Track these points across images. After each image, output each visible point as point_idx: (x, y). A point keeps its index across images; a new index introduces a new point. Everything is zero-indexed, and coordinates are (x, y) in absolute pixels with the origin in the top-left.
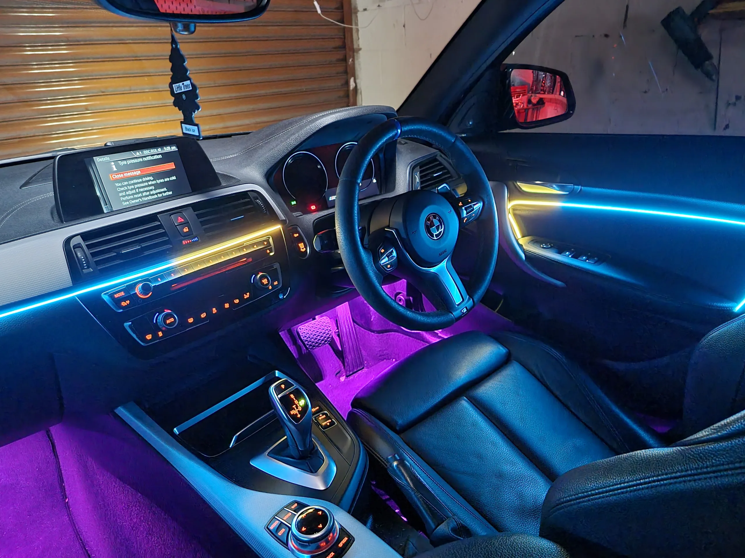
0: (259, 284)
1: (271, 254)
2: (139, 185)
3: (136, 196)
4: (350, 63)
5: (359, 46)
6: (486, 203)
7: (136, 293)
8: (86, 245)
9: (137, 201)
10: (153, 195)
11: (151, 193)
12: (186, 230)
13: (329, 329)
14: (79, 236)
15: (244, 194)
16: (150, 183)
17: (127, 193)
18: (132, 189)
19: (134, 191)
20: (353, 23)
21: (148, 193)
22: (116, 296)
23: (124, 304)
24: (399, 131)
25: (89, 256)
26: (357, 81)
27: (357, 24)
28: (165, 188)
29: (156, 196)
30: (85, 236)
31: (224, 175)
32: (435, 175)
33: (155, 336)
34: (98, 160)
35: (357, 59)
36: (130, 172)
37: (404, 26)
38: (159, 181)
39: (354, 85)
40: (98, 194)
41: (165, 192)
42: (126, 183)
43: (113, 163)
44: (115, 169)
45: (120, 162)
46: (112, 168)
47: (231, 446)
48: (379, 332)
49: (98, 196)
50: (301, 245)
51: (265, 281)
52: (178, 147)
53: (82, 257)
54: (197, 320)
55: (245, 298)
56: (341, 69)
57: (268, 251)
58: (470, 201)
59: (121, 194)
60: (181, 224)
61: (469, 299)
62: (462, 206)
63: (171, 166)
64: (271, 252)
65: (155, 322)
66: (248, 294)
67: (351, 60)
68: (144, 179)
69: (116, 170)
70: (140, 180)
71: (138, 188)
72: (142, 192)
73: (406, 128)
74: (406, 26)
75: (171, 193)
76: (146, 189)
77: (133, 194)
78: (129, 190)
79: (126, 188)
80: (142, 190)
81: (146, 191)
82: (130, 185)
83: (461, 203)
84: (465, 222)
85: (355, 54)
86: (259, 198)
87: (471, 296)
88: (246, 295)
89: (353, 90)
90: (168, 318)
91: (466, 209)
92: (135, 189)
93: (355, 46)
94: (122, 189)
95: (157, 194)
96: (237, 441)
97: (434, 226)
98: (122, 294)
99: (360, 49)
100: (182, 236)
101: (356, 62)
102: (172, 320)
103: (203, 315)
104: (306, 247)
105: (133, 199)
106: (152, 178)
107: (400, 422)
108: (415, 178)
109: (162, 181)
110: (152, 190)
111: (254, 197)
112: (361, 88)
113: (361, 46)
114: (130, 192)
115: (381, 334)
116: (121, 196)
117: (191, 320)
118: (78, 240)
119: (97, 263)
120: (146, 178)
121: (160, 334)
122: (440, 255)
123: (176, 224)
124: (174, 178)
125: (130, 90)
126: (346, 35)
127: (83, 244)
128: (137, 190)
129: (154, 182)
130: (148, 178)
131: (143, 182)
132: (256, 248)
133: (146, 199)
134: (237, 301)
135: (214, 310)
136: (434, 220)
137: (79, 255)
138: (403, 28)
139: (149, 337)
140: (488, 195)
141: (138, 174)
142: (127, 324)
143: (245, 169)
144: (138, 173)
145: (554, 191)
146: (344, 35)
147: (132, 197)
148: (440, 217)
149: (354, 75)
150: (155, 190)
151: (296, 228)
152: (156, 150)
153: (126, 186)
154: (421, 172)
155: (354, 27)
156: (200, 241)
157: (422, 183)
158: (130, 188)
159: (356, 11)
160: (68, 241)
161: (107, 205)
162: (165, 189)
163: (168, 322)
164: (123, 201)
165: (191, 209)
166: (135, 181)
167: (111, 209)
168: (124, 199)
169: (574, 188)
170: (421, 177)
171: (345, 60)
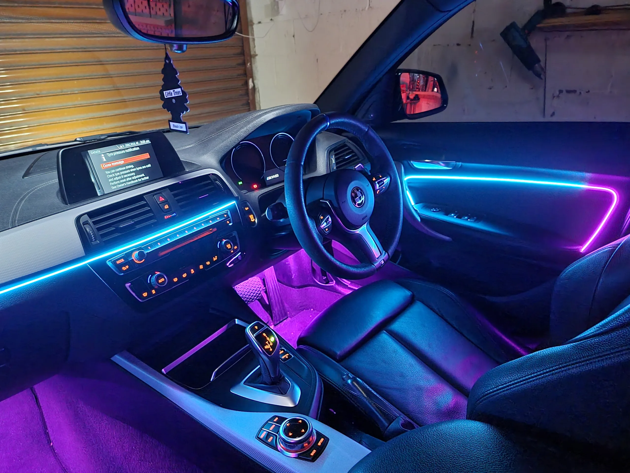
0: (225, 248)
1: (230, 224)
2: (123, 172)
3: (121, 181)
4: (248, 67)
5: (255, 52)
6: (393, 178)
7: (133, 259)
8: (93, 222)
9: (123, 185)
10: (134, 180)
11: (133, 178)
12: (166, 207)
13: (260, 286)
14: (86, 215)
15: (206, 177)
16: (132, 170)
17: (115, 179)
18: (118, 176)
19: (120, 178)
20: (250, 34)
21: (130, 179)
22: (118, 262)
23: (124, 268)
24: (328, 124)
25: (95, 231)
26: (255, 82)
27: (253, 35)
28: (143, 174)
29: (137, 181)
30: (91, 214)
31: (187, 162)
32: (346, 157)
33: (150, 294)
34: (92, 152)
35: (254, 63)
36: (115, 162)
37: (294, 36)
38: (138, 169)
39: (252, 84)
40: (93, 180)
41: (143, 177)
42: (113, 171)
43: (103, 155)
44: (105, 160)
45: (108, 154)
46: (103, 159)
47: (211, 380)
48: (299, 287)
49: (93, 182)
50: (251, 217)
51: (229, 246)
52: (151, 141)
53: (91, 232)
54: (181, 279)
55: (214, 260)
56: (241, 72)
57: (228, 222)
58: (381, 176)
59: (110, 180)
60: (163, 202)
61: (385, 254)
62: (375, 181)
63: (147, 156)
64: (230, 223)
65: (149, 282)
66: (216, 257)
67: (249, 64)
68: (127, 167)
69: (106, 160)
70: (124, 168)
71: (123, 175)
72: (126, 178)
73: (333, 122)
74: (295, 36)
75: (148, 178)
76: (129, 175)
77: (119, 180)
78: (116, 176)
79: (114, 175)
80: (125, 176)
81: (129, 177)
82: (116, 172)
83: (374, 178)
84: (378, 193)
85: (252, 59)
86: (218, 180)
87: (386, 251)
88: (215, 257)
89: (252, 88)
90: (160, 278)
91: (378, 183)
92: (120, 175)
93: (252, 53)
94: (111, 176)
95: (137, 179)
96: (216, 376)
97: (358, 197)
98: (122, 260)
99: (256, 55)
100: (164, 212)
101: (254, 66)
102: (163, 280)
103: (185, 275)
104: (255, 218)
105: (119, 184)
106: (132, 166)
107: (338, 353)
108: (332, 160)
109: (140, 168)
110: (133, 176)
111: (214, 179)
112: (258, 88)
113: (257, 53)
114: (117, 178)
115: (301, 289)
116: (110, 182)
117: (176, 280)
118: (86, 217)
119: (103, 236)
120: (128, 166)
121: (154, 292)
122: (363, 219)
123: (159, 203)
124: (149, 166)
125: (62, 92)
126: (244, 44)
127: (90, 221)
128: (122, 176)
129: (134, 170)
130: (130, 167)
131: (126, 170)
132: (219, 220)
133: (129, 183)
134: (208, 263)
135: (192, 271)
136: (357, 192)
137: (88, 230)
138: (293, 37)
139: (145, 295)
140: (394, 172)
141: (122, 163)
142: (127, 285)
143: (203, 156)
144: (122, 162)
145: (441, 167)
146: (243, 44)
147: (118, 182)
148: (361, 190)
149: (252, 77)
150: (135, 175)
151: (246, 203)
152: (134, 143)
153: (114, 173)
154: (335, 155)
155: (250, 37)
156: (177, 216)
157: (337, 163)
158: (117, 174)
159: (252, 24)
160: (78, 219)
161: (100, 189)
162: (143, 175)
163: (160, 281)
164: (112, 185)
165: (168, 191)
166: (120, 169)
167: (103, 192)
168: (113, 184)
169: (456, 164)
170: (336, 159)
171: (244, 64)
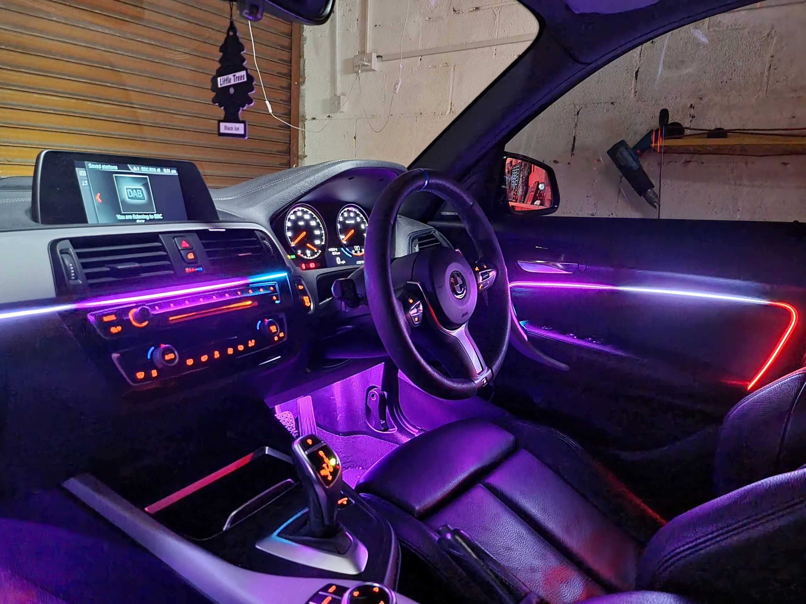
0: (267, 330)
5: (304, 153)
6: (500, 272)
8: (77, 253)
13: (292, 425)
14: (68, 241)
22: (106, 319)
23: (114, 330)
25: (79, 267)
30: (76, 242)
31: (224, 212)
47: (224, 529)
48: (345, 434)
50: (306, 299)
51: (273, 329)
53: (71, 265)
54: (197, 362)
58: (485, 267)
61: (488, 370)
65: (149, 357)
67: (294, 166)
74: (356, 138)
83: (477, 268)
85: (299, 160)
87: (490, 367)
90: (167, 353)
91: (482, 275)
93: (300, 153)
96: (232, 522)
97: (458, 284)
98: (113, 318)
99: (305, 156)
100: (185, 262)
102: (172, 356)
103: (204, 358)
104: (310, 302)
108: (414, 249)
111: (261, 237)
115: (347, 437)
117: (190, 362)
118: (68, 244)
119: (89, 276)
122: (463, 315)
123: (180, 248)
126: (292, 141)
127: (71, 250)
135: (217, 354)
136: (458, 278)
137: (67, 262)
138: (354, 139)
140: (501, 264)
142: (115, 356)
143: (248, 209)
146: (290, 141)
148: (462, 276)
152: (155, 169)
154: (420, 245)
156: (204, 271)
159: (304, 119)
160: (53, 245)
165: (195, 236)
169: (578, 267)
171: (288, 165)
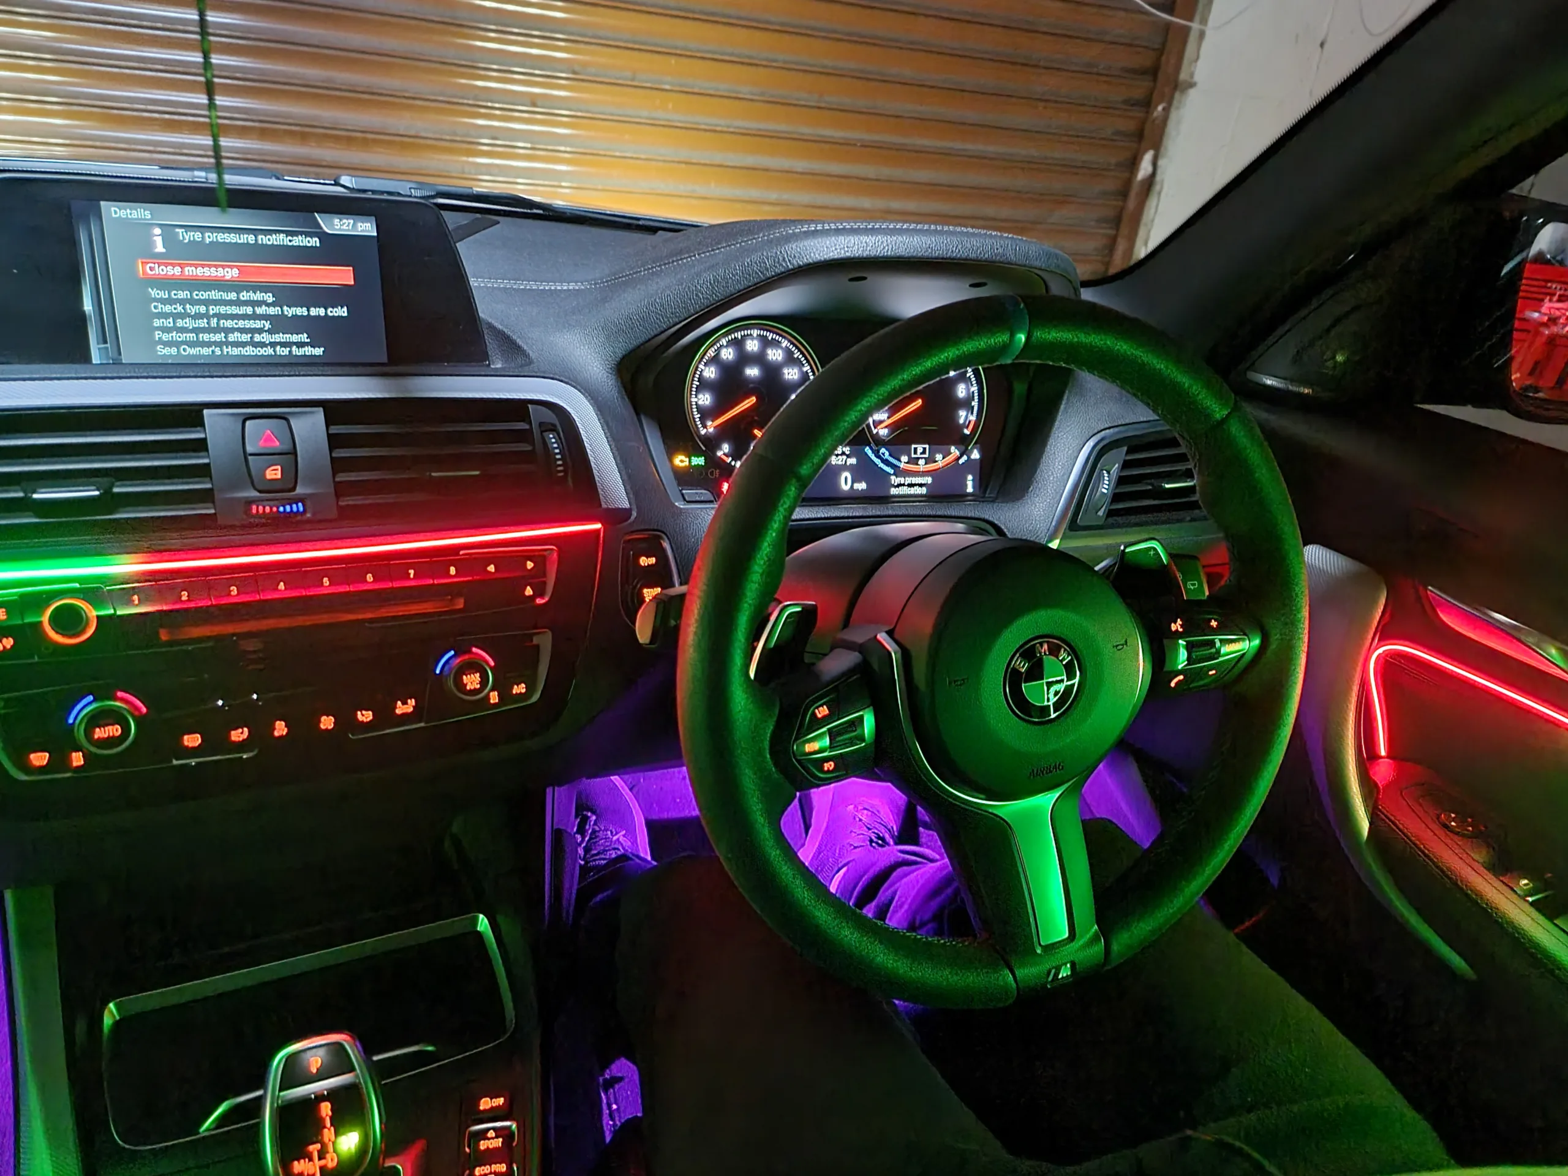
1: (537, 601)
2: (223, 310)
3: (206, 337)
4: (1155, 114)
5: (1192, 75)
7: (41, 622)
9: (206, 351)
10: (262, 345)
11: (257, 338)
12: (274, 473)
15: (514, 408)
16: (260, 310)
17: (180, 323)
18: (198, 316)
19: (203, 323)
20: (1197, 18)
21: (246, 338)
26: (1160, 163)
27: (1204, 21)
28: (306, 335)
29: (270, 351)
31: (502, 333)
32: (1167, 486)
33: (59, 762)
34: (114, 211)
35: (1178, 108)
36: (203, 266)
37: (1322, 45)
38: (289, 311)
39: (1150, 169)
40: (88, 306)
41: (300, 345)
42: (182, 295)
43: (157, 231)
44: (160, 248)
45: (180, 231)
46: (152, 244)
47: (203, 1132)
49: (84, 313)
52: (379, 227)
55: (398, 711)
56: (1130, 126)
57: (530, 591)
58: (1214, 624)
59: (157, 323)
60: (268, 453)
62: (1177, 635)
63: (343, 276)
64: (538, 595)
66: (412, 702)
67: (1160, 108)
68: (245, 296)
69: (164, 250)
70: (233, 296)
71: (219, 316)
72: (228, 331)
74: (1326, 46)
75: (319, 351)
76: (241, 324)
77: (197, 331)
78: (189, 316)
79: (180, 309)
80: (229, 324)
81: (242, 331)
82: (193, 302)
84: (1173, 684)
85: (1177, 95)
86: (559, 429)
88: (406, 703)
89: (1143, 181)
90: (101, 722)
91: (1190, 647)
92: (206, 316)
93: (1183, 76)
94: (167, 309)
95: (273, 345)
96: (219, 1123)
99: (1192, 85)
101: (1174, 115)
102: (115, 730)
105: (192, 344)
106: (269, 298)
109: (301, 311)
110: (260, 331)
111: (541, 424)
112: (1162, 181)
113: (1197, 78)
114: (188, 323)
116: (158, 328)
120: (251, 293)
121: (77, 759)
124: (343, 312)
126: (1169, 44)
128: (214, 322)
129: (273, 311)
130: (258, 296)
131: (238, 303)
132: (491, 573)
133: (235, 351)
134: (365, 716)
135: (280, 729)
138: (1320, 49)
139: (40, 759)
141: (228, 277)
144: (231, 273)
146: (1164, 44)
147: (192, 336)
148: (1073, 651)
149: (1157, 145)
150: (270, 331)
151: (660, 537)
153: (182, 302)
154: (1126, 465)
155: (1195, 26)
157: (1116, 497)
158: (192, 309)
161: (105, 342)
162: (304, 338)
163: (99, 733)
164: (161, 342)
166: (214, 295)
167: (116, 355)
168: (166, 337)
171: (1147, 104)
